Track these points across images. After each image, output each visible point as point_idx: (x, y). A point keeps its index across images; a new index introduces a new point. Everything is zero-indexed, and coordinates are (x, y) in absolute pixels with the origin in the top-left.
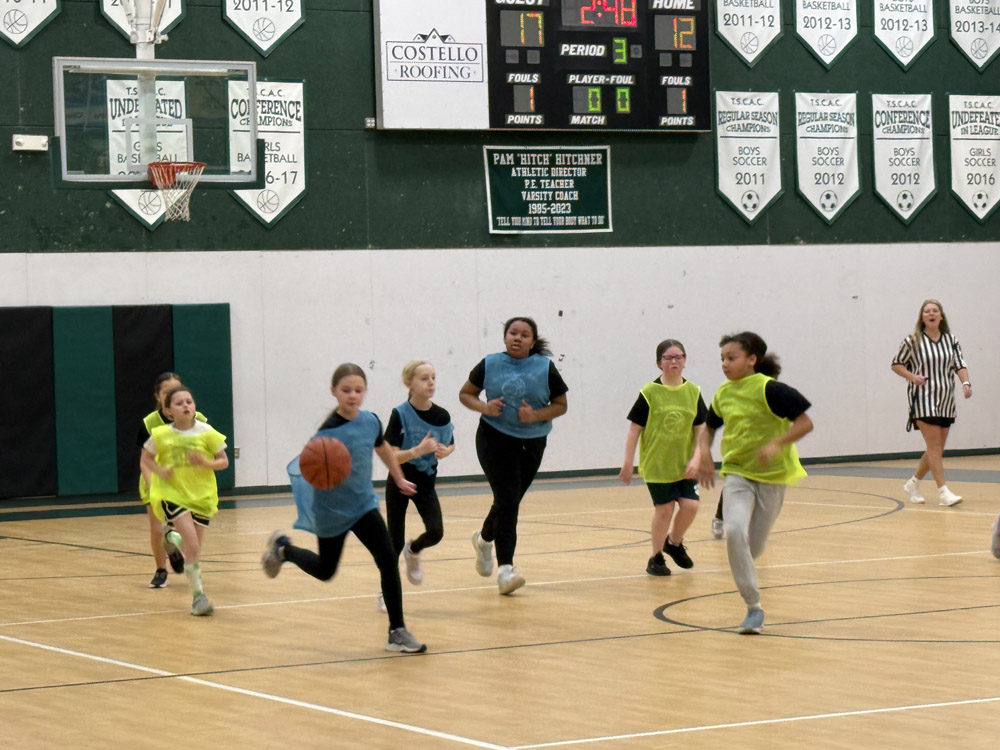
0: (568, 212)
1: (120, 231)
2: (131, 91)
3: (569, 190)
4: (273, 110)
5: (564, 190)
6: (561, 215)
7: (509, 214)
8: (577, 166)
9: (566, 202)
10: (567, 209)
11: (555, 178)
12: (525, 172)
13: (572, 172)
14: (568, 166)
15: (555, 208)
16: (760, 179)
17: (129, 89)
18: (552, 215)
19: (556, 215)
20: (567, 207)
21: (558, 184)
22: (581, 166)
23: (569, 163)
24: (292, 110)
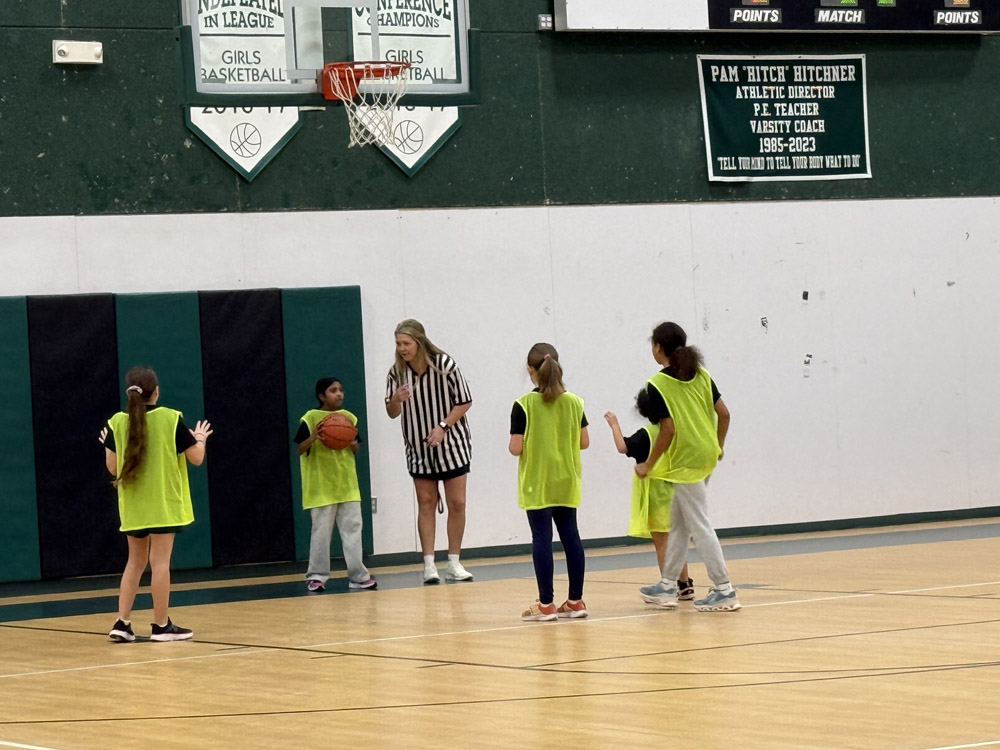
0: (813, 150)
1: (205, 181)
3: (812, 118)
4: (412, 3)
5: (806, 118)
6: (802, 154)
7: (734, 152)
8: (823, 84)
9: (809, 135)
10: (810, 145)
11: (794, 101)
12: (755, 93)
13: (816, 92)
14: (810, 84)
15: (796, 143)
18: (791, 155)
19: (797, 154)
20: (811, 143)
21: (798, 109)
22: (828, 84)
23: (811, 80)
24: (439, 4)
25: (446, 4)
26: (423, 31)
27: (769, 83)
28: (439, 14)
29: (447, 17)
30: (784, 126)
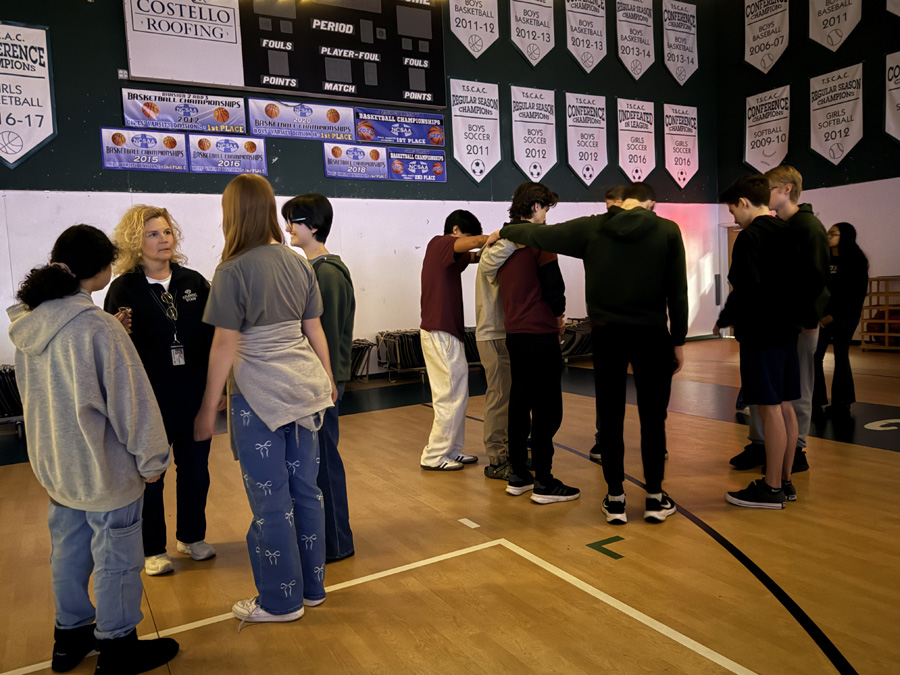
4: (11, 53)
16: (485, 151)
24: (35, 55)
25: (41, 57)
26: (21, 72)
28: (35, 62)
29: (43, 65)
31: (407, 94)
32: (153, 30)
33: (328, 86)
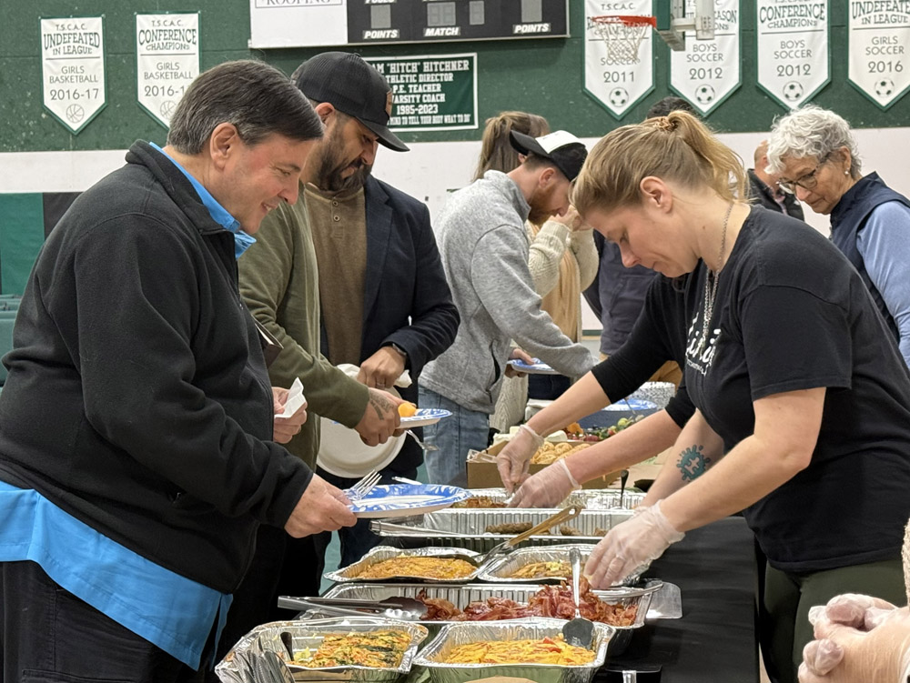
0: (435, 112)
1: (53, 135)
2: (60, 27)
3: (435, 93)
4: (173, 37)
5: (431, 93)
6: (428, 115)
8: (444, 72)
9: (433, 103)
10: (434, 109)
11: (422, 83)
12: (394, 79)
13: (439, 77)
14: (435, 73)
15: (422, 109)
16: (628, 77)
17: (58, 26)
18: (420, 115)
19: (424, 115)
21: (426, 88)
22: (448, 72)
23: (436, 70)
24: (189, 36)
25: (194, 37)
26: (180, 51)
27: (405, 73)
28: (189, 42)
29: (194, 43)
30: (415, 99)
31: (518, 29)
32: (271, 4)
33: (429, 32)
